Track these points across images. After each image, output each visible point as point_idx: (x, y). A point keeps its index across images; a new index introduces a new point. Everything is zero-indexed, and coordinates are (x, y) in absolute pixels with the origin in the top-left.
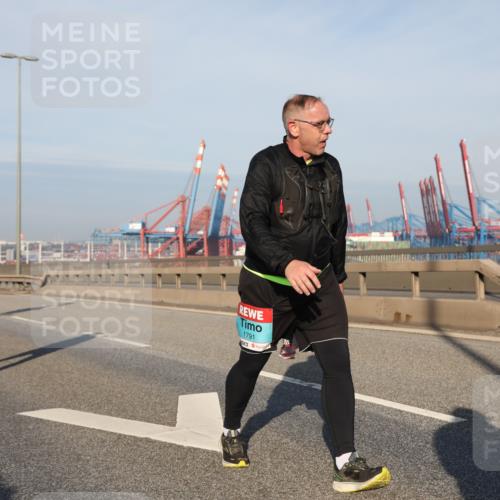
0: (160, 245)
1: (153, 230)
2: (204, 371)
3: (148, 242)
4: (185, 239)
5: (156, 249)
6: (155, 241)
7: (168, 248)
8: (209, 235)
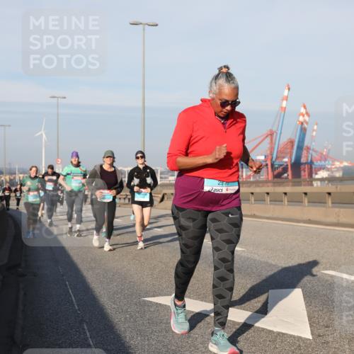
3: (243, 168)
4: (272, 165)
8: (293, 161)
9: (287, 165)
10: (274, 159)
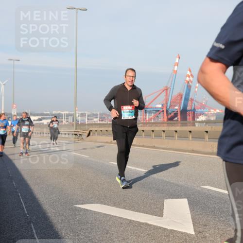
0: (153, 114)
1: (149, 106)
2: (179, 186)
3: (146, 113)
4: (167, 111)
5: (151, 117)
6: (150, 112)
7: (158, 116)
8: (181, 109)
9: (177, 111)
10: (168, 107)
